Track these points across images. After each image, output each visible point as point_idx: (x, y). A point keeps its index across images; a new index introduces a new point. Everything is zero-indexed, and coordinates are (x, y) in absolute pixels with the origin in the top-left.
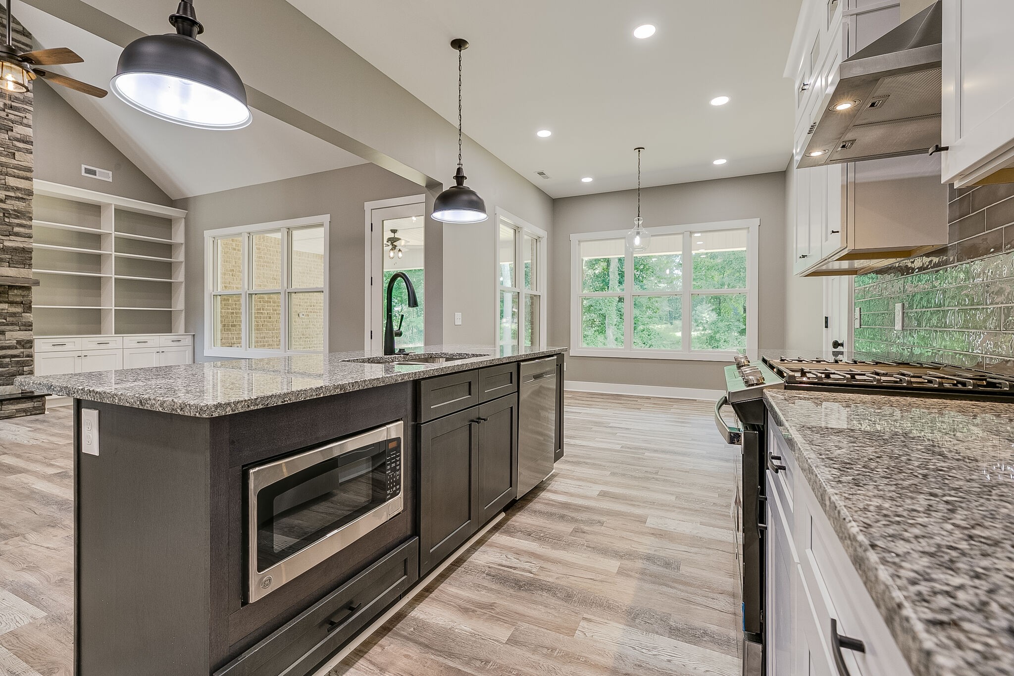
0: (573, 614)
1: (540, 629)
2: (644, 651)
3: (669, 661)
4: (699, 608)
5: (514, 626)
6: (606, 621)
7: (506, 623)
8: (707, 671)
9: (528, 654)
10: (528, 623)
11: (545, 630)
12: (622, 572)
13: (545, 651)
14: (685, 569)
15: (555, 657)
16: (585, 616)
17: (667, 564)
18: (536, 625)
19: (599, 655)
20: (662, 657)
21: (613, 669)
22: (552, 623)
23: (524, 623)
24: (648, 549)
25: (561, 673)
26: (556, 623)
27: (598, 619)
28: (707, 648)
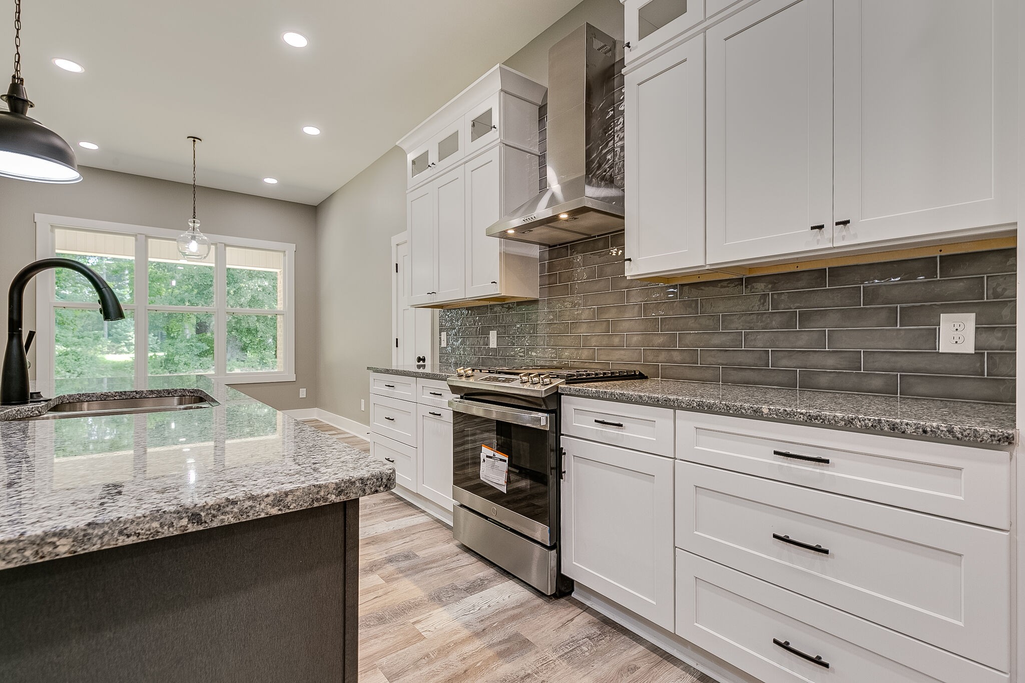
0: (402, 626)
1: (398, 653)
2: (471, 612)
3: (489, 606)
4: (459, 570)
5: (376, 668)
6: (428, 614)
7: (366, 672)
8: (509, 596)
9: (418, 673)
10: (384, 657)
11: (403, 651)
12: (388, 579)
13: (424, 661)
14: (421, 554)
15: (436, 658)
16: (412, 621)
17: (407, 557)
18: (392, 653)
19: (455, 634)
20: (484, 607)
21: (474, 634)
22: (398, 643)
23: (381, 660)
24: (381, 555)
25: (454, 662)
26: (401, 640)
27: (422, 616)
28: (493, 586)
